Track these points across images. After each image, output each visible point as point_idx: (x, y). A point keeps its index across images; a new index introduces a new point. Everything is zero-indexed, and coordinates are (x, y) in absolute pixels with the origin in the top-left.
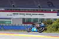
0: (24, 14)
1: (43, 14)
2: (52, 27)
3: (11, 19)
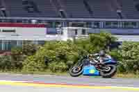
1: (14, 31)
2: (36, 61)
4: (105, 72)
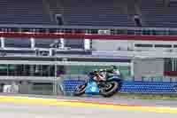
0: (170, 46)
3: (129, 61)
4: (106, 91)
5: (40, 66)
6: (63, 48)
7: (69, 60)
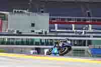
5: (77, 40)
6: (90, 30)
7: (94, 37)
